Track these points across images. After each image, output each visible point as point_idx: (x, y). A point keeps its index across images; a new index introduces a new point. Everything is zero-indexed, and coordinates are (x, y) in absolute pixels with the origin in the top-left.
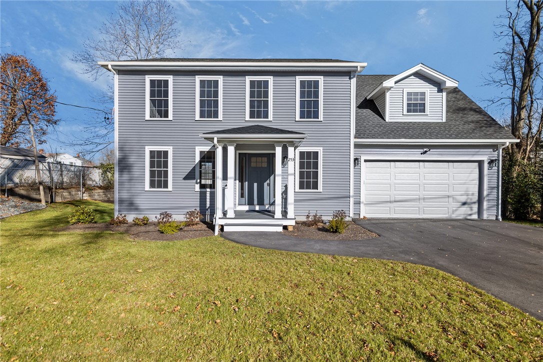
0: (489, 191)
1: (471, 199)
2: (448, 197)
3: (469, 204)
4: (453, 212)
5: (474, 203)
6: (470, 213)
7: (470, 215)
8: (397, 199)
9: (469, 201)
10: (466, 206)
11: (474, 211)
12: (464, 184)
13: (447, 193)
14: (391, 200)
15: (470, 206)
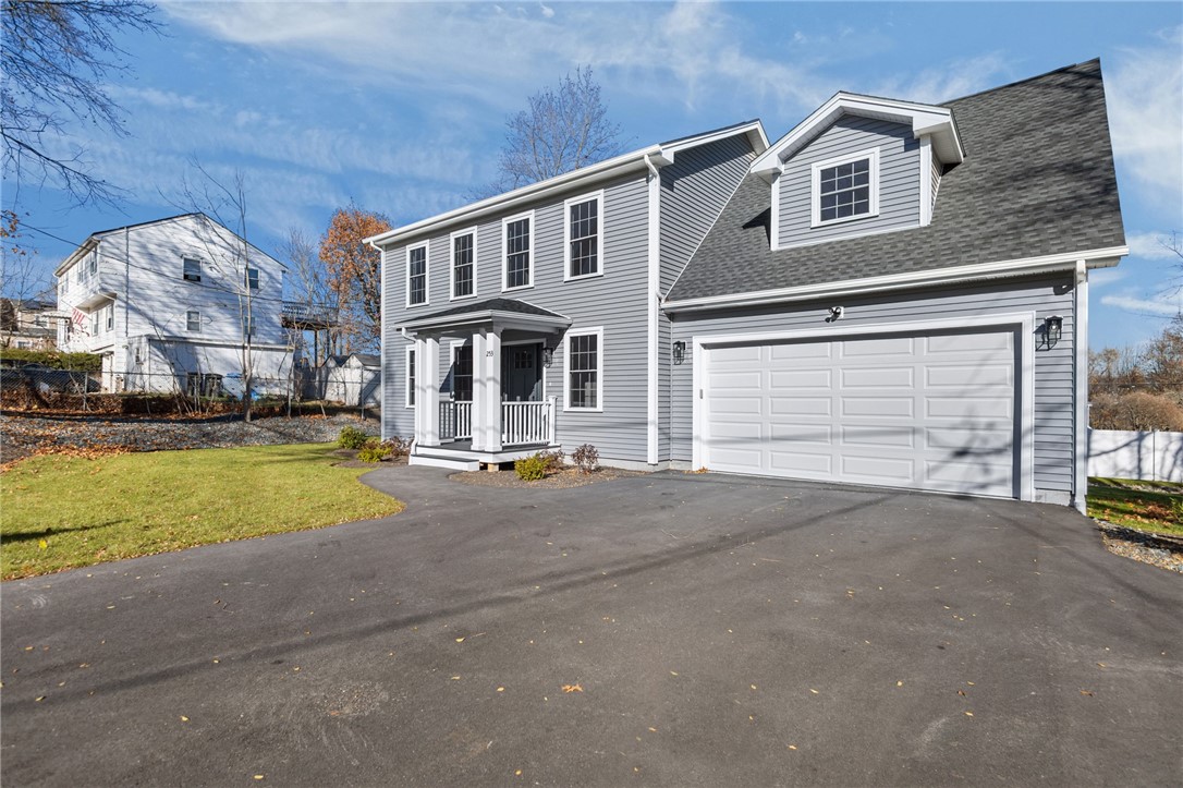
0: (1041, 415)
1: (985, 441)
2: (914, 431)
3: (978, 455)
4: (930, 471)
5: (998, 452)
6: (981, 479)
7: (983, 486)
8: (776, 434)
9: (976, 445)
10: (968, 459)
11: (995, 476)
12: (961, 395)
13: (909, 422)
14: (765, 435)
15: (980, 460)
